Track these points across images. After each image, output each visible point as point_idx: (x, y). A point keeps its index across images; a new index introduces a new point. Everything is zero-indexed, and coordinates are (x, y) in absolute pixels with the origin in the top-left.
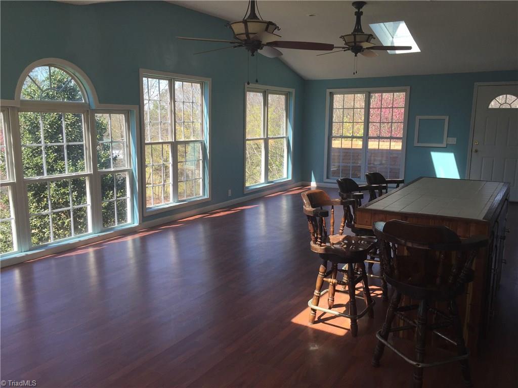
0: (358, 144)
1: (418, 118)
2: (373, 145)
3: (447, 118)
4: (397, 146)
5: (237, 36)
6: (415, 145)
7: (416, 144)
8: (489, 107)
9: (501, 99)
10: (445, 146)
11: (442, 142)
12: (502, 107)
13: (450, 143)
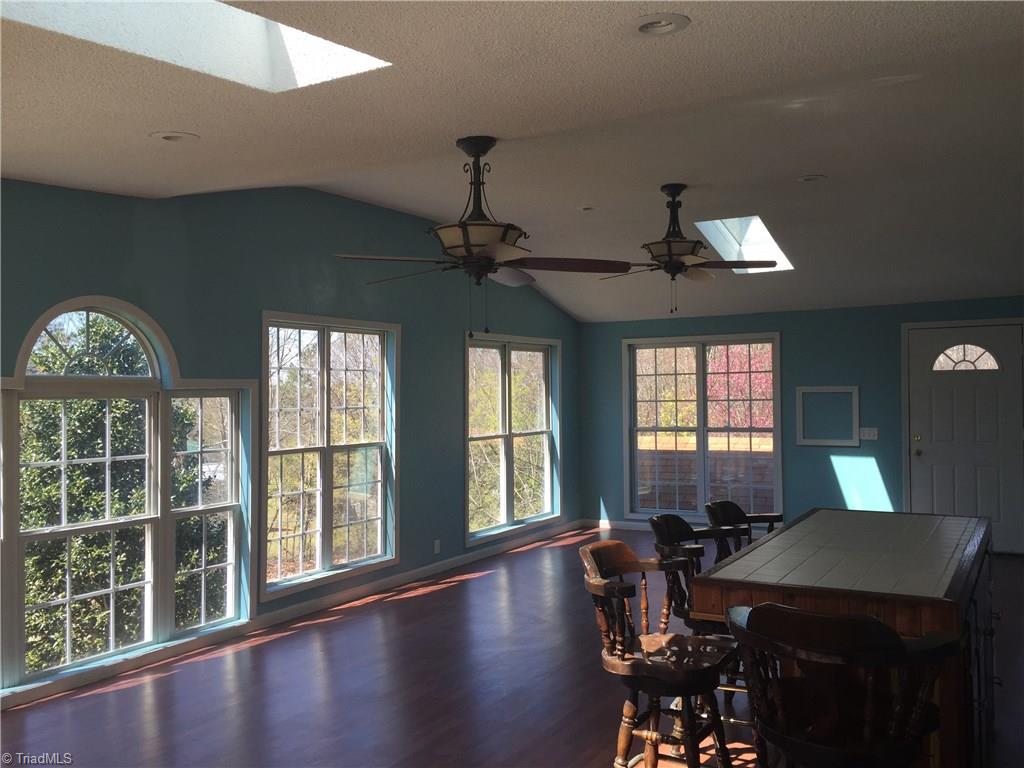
1: (800, 390)
3: (855, 391)
5: (449, 251)
6: (798, 443)
7: (800, 441)
8: (935, 369)
9: (955, 352)
10: (857, 444)
11: (850, 437)
12: (958, 368)
13: (866, 438)
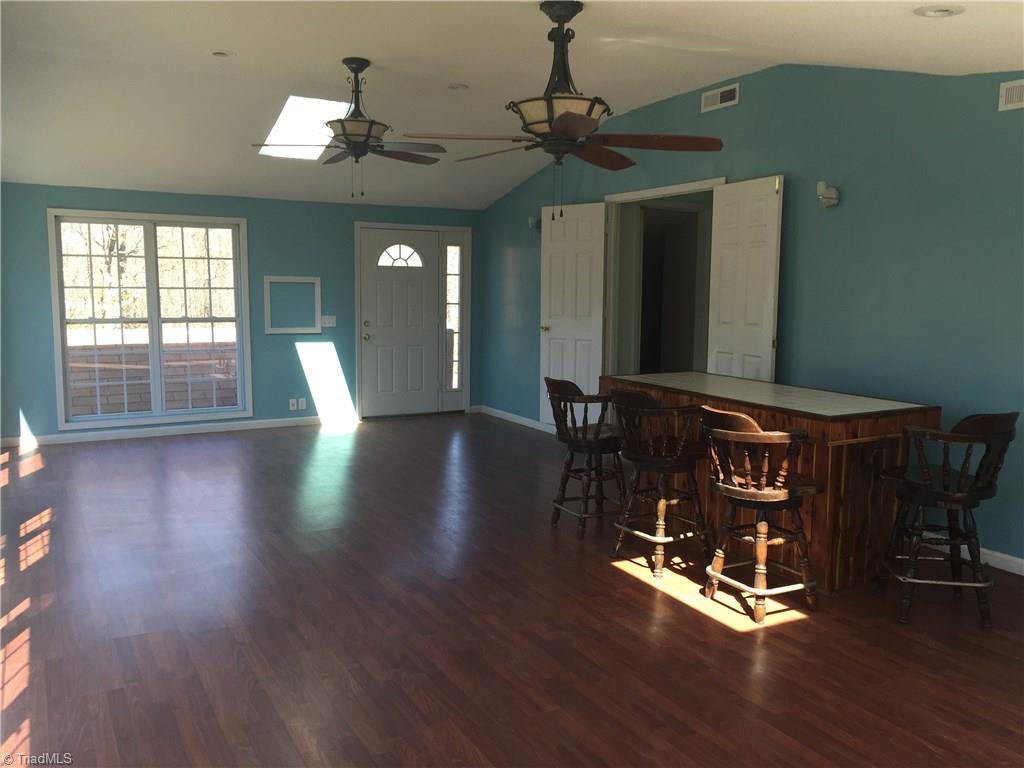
0: (139, 336)
1: (268, 280)
2: (172, 335)
3: (317, 281)
4: (227, 334)
6: (267, 332)
7: (269, 330)
8: (380, 264)
9: (394, 250)
10: (320, 331)
11: (314, 326)
12: (397, 264)
13: (327, 325)
